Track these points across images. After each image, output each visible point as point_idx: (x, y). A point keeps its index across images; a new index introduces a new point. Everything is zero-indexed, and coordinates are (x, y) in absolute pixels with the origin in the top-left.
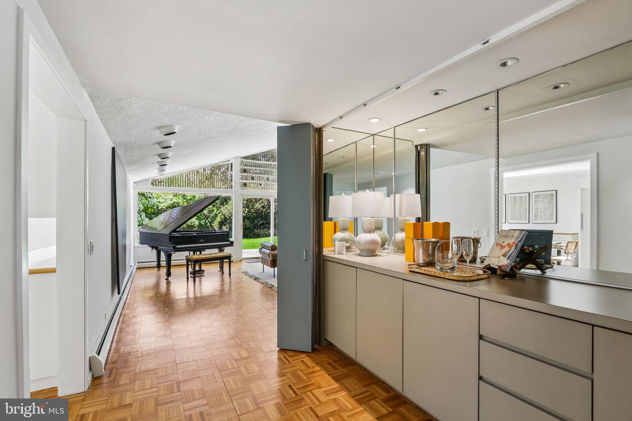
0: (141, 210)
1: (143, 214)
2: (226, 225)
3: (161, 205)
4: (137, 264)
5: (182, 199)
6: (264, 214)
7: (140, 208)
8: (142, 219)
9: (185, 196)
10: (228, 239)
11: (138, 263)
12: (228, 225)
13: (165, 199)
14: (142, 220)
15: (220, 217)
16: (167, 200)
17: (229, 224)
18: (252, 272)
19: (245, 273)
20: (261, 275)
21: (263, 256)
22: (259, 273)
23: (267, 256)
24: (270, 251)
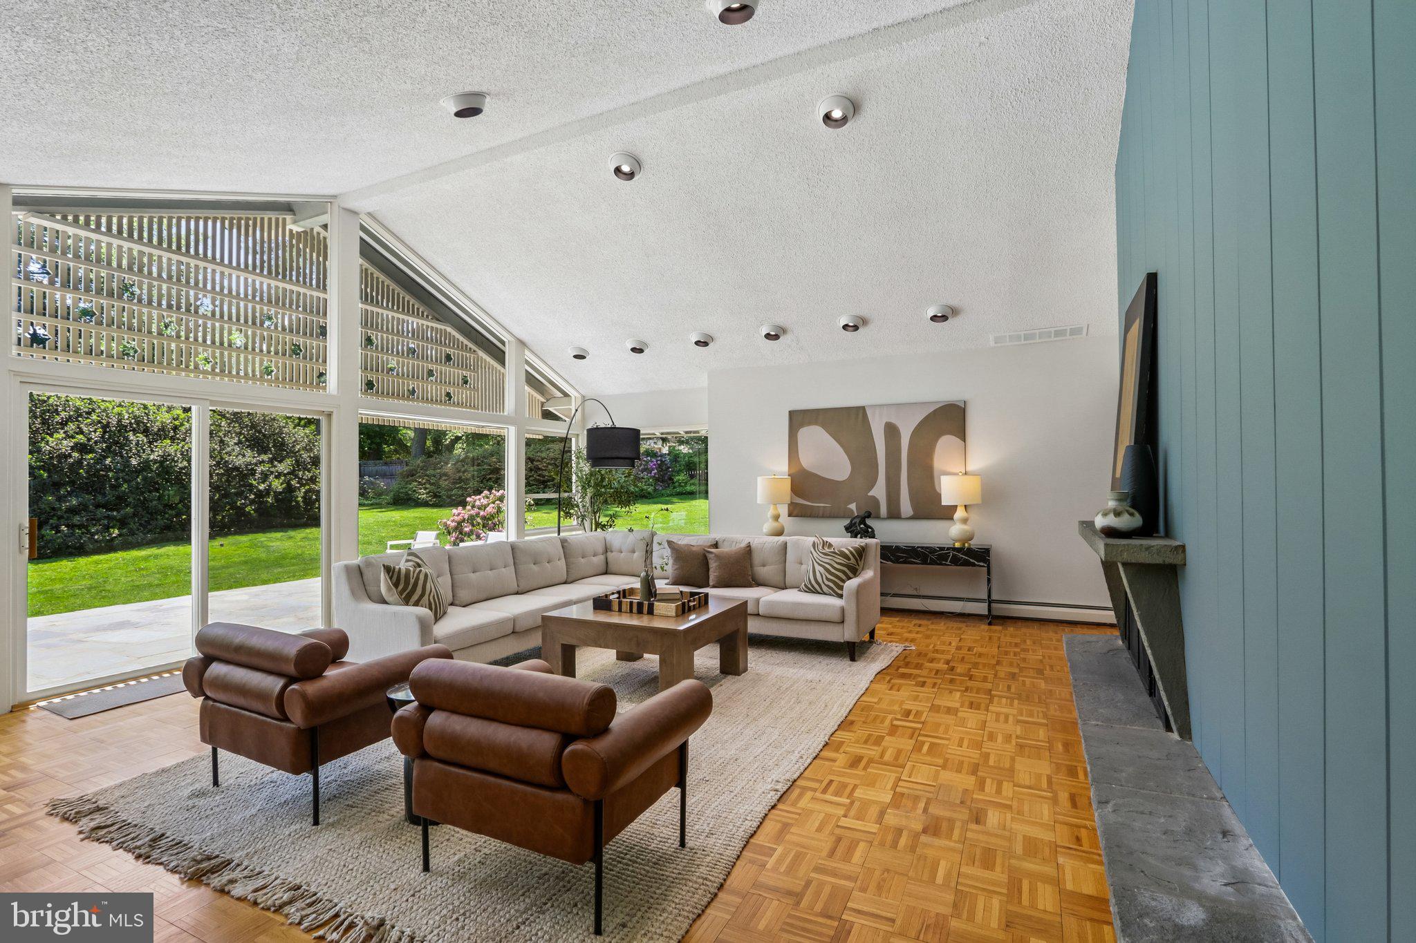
18: (130, 799)
19: (92, 824)
20: (209, 812)
21: (215, 701)
22: (190, 803)
23: (261, 708)
24: (291, 680)
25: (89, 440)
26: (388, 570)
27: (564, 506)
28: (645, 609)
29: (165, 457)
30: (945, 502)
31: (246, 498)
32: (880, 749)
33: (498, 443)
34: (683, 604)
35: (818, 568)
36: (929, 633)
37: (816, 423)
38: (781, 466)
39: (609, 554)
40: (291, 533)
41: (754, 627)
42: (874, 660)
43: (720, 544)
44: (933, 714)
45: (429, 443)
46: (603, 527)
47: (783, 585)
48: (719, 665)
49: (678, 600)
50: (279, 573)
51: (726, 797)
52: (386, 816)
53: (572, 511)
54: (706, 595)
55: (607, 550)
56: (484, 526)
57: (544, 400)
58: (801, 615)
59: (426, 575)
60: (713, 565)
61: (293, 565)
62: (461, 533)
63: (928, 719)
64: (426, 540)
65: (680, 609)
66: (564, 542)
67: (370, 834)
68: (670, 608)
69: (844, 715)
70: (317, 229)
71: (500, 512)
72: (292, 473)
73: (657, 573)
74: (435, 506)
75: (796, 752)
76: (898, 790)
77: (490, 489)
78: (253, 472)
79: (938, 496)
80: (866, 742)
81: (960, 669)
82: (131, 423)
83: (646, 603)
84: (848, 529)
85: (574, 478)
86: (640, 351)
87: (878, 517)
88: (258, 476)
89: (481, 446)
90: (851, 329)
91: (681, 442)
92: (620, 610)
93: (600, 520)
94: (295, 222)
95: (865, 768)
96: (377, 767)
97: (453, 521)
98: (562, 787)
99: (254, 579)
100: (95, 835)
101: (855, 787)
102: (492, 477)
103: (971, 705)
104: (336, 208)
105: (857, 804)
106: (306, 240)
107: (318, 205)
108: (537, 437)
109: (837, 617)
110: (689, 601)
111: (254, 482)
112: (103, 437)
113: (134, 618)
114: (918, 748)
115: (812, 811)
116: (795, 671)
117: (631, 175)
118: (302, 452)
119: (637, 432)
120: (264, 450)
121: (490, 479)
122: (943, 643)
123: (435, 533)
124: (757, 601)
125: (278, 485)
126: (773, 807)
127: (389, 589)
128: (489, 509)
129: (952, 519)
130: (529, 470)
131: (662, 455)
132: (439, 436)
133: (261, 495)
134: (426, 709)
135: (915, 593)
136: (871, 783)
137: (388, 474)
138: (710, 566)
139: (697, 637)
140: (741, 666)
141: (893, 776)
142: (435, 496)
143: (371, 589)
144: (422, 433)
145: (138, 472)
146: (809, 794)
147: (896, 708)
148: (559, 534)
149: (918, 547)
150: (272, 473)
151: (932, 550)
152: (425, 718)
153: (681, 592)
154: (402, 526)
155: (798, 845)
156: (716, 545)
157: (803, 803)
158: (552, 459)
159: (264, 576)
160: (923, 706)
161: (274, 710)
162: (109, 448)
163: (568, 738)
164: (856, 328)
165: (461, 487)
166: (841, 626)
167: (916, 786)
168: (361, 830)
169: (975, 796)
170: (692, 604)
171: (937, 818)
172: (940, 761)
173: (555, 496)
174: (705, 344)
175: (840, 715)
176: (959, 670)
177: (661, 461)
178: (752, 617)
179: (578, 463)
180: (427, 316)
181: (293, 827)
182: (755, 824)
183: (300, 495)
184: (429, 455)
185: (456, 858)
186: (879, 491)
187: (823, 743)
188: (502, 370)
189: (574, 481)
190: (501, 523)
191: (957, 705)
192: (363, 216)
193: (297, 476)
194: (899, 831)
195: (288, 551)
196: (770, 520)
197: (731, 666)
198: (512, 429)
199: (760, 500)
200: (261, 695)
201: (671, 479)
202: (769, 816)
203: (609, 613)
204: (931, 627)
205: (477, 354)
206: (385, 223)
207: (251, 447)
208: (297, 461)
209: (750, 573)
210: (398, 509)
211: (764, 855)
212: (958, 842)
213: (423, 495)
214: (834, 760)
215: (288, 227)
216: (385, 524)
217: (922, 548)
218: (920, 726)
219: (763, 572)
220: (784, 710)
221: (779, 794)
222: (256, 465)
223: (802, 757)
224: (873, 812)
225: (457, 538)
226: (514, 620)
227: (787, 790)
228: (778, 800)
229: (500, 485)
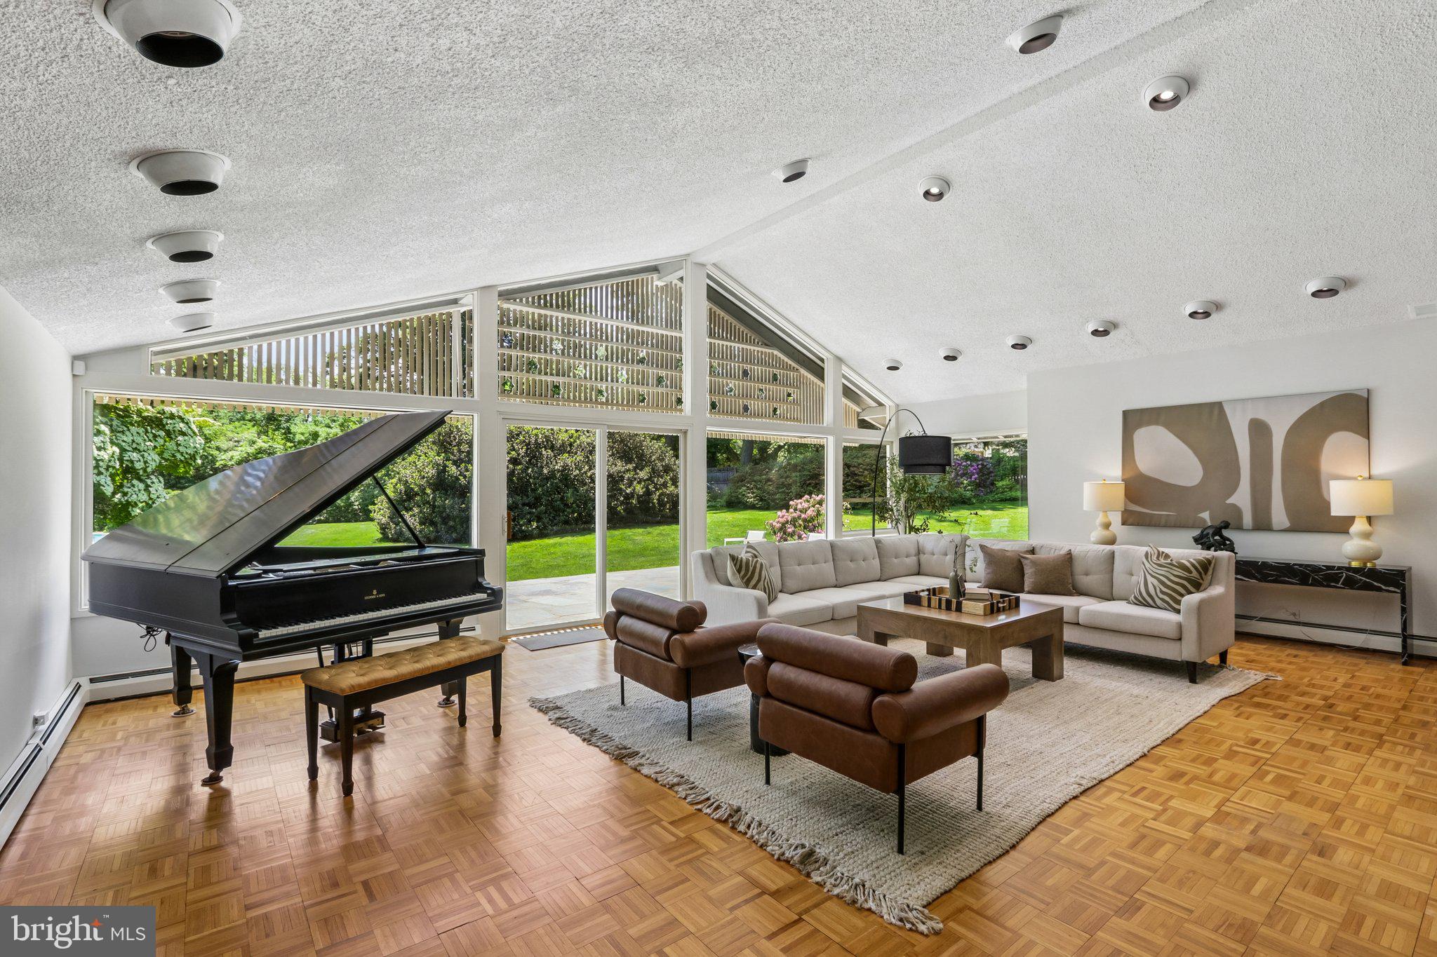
0: (149, 470)
1: (155, 480)
2: (411, 509)
3: (223, 457)
4: (86, 687)
5: (283, 441)
6: (517, 479)
7: (146, 462)
8: (152, 496)
9: (290, 433)
10: (480, 580)
11: (92, 681)
12: (416, 510)
13: (236, 441)
14: (151, 499)
15: (394, 487)
16: (241, 443)
17: (419, 506)
18: (574, 705)
19: (557, 716)
20: (621, 721)
21: (624, 643)
22: (609, 713)
23: (654, 650)
24: (674, 632)
25: (519, 455)
26: (733, 558)
27: (881, 511)
28: (954, 606)
29: (565, 467)
30: (1335, 512)
31: (618, 500)
32: (1208, 770)
33: (817, 451)
34: (992, 605)
35: (1150, 579)
36: (1306, 665)
37: (1157, 423)
38: (1114, 471)
39: (921, 555)
40: (649, 529)
41: (1070, 636)
42: (1221, 685)
43: (1037, 550)
44: (1289, 747)
45: (755, 451)
46: (917, 530)
47: (1109, 597)
48: (1031, 670)
49: (987, 600)
50: (642, 562)
51: (1027, 781)
52: (737, 744)
53: (886, 515)
54: (1018, 599)
55: (919, 551)
56: (805, 528)
57: (860, 410)
58: (1128, 628)
59: (762, 565)
60: (1029, 571)
61: (653, 556)
62: (785, 533)
63: (1280, 751)
64: (756, 536)
65: (989, 608)
66: (878, 542)
67: (727, 753)
68: (979, 607)
69: (1171, 733)
70: (675, 281)
71: (820, 515)
72: (650, 479)
73: (969, 574)
74: (761, 509)
75: (1108, 757)
76: (1223, 808)
77: (810, 494)
78: (622, 478)
79: (1327, 505)
80: (1193, 760)
81: (1342, 707)
82: (543, 442)
83: (954, 601)
84: (1197, 540)
85: (888, 483)
86: (954, 358)
87: (1239, 528)
88: (625, 481)
89: (801, 453)
90: (1200, 316)
91: (1006, 445)
92: (929, 606)
93: (914, 524)
94: (659, 279)
95: (1187, 783)
96: (728, 710)
97: (778, 522)
98: (872, 730)
99: (626, 565)
100: (558, 722)
101: (1171, 797)
102: (813, 483)
103: (1347, 746)
104: (689, 263)
105: (1170, 813)
106: (667, 291)
107: (677, 263)
108: (854, 445)
109: (1173, 633)
110: (998, 602)
111: (623, 487)
112: (526, 453)
113: (554, 588)
114: (1260, 775)
115: (1117, 809)
116: (1120, 684)
117: (940, 196)
118: (657, 462)
119: (949, 439)
120: (629, 461)
121: (810, 484)
122: (1326, 678)
123: (763, 532)
124: (1077, 610)
125: (639, 489)
126: (1075, 798)
127: (734, 574)
128: (810, 512)
129: (1347, 532)
130: (846, 475)
131: (984, 459)
132: (764, 445)
133: (628, 497)
134: (769, 660)
135: (1292, 618)
136: (1193, 798)
137: (721, 479)
138: (1026, 572)
139: (1003, 637)
140: (1056, 673)
141: (1220, 796)
142: (761, 500)
143: (720, 573)
144: (749, 444)
145: (547, 479)
146: (1116, 795)
147: (1240, 735)
148: (874, 535)
149: (1296, 565)
150: (635, 479)
151: (1315, 569)
152: (768, 667)
153: (991, 594)
154: (734, 526)
155: (1097, 832)
156: (1033, 551)
157: (1107, 800)
158: (868, 465)
159: (633, 563)
160: (1278, 739)
161: (664, 654)
162: (530, 460)
163: (877, 692)
164: (1207, 314)
165: (783, 492)
166: (1178, 642)
167: (1247, 809)
168: (720, 750)
169: (1324, 832)
170: (1001, 605)
171: (1267, 841)
172: (1287, 793)
173: (870, 500)
174: (1023, 346)
175: (1166, 731)
176: (1339, 709)
177: (982, 465)
178: (1071, 626)
179: (892, 469)
180: (758, 343)
181: (675, 740)
182: (1054, 807)
183: (655, 497)
184: (756, 462)
185: (789, 780)
186: (1242, 498)
187: (1140, 754)
188: (822, 385)
189: (888, 486)
190: (820, 525)
191: (1326, 743)
192: (709, 267)
193: (653, 482)
194: (1216, 844)
195: (648, 544)
196: (1099, 528)
197: (1044, 671)
198: (831, 439)
199: (1087, 506)
200: (655, 642)
201: (993, 484)
202: (1069, 804)
203: (919, 607)
204: (1312, 659)
205: (799, 372)
206: (726, 269)
207: (621, 458)
208: (653, 469)
209: (1070, 581)
210: (730, 511)
211: (1061, 833)
212: (1290, 866)
213: (751, 499)
214: (1151, 771)
215: (655, 284)
216: (720, 524)
217: (1301, 565)
218: (1268, 756)
219: (1084, 581)
220: (1100, 718)
221: (1082, 788)
222: (624, 472)
223: (1113, 762)
224: (1189, 822)
225: (781, 538)
226: (833, 608)
227: (1092, 787)
228: (1081, 793)
229: (819, 490)
